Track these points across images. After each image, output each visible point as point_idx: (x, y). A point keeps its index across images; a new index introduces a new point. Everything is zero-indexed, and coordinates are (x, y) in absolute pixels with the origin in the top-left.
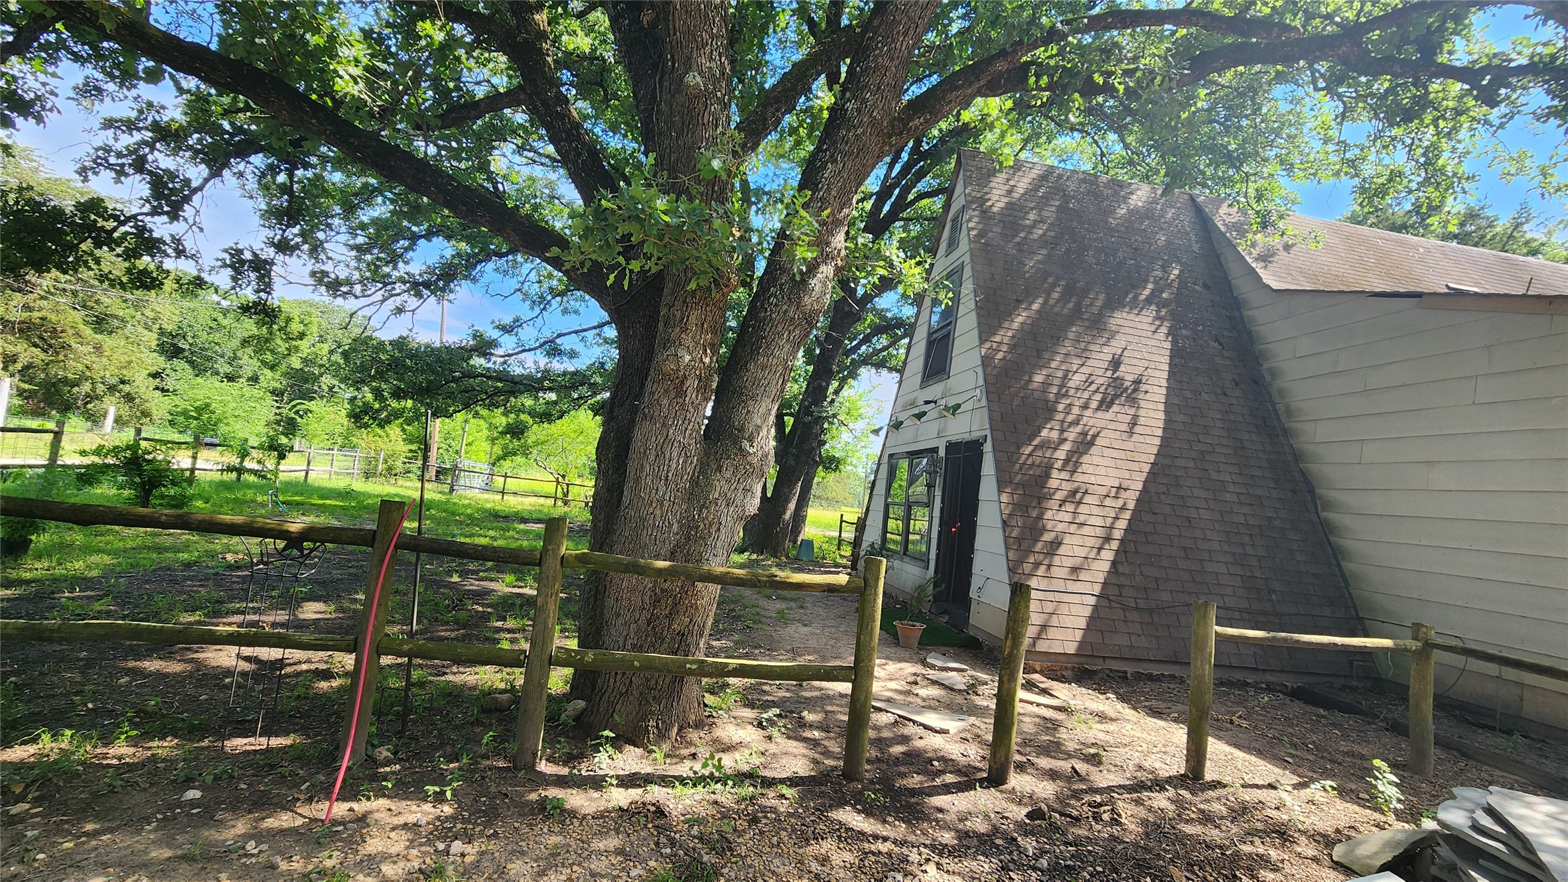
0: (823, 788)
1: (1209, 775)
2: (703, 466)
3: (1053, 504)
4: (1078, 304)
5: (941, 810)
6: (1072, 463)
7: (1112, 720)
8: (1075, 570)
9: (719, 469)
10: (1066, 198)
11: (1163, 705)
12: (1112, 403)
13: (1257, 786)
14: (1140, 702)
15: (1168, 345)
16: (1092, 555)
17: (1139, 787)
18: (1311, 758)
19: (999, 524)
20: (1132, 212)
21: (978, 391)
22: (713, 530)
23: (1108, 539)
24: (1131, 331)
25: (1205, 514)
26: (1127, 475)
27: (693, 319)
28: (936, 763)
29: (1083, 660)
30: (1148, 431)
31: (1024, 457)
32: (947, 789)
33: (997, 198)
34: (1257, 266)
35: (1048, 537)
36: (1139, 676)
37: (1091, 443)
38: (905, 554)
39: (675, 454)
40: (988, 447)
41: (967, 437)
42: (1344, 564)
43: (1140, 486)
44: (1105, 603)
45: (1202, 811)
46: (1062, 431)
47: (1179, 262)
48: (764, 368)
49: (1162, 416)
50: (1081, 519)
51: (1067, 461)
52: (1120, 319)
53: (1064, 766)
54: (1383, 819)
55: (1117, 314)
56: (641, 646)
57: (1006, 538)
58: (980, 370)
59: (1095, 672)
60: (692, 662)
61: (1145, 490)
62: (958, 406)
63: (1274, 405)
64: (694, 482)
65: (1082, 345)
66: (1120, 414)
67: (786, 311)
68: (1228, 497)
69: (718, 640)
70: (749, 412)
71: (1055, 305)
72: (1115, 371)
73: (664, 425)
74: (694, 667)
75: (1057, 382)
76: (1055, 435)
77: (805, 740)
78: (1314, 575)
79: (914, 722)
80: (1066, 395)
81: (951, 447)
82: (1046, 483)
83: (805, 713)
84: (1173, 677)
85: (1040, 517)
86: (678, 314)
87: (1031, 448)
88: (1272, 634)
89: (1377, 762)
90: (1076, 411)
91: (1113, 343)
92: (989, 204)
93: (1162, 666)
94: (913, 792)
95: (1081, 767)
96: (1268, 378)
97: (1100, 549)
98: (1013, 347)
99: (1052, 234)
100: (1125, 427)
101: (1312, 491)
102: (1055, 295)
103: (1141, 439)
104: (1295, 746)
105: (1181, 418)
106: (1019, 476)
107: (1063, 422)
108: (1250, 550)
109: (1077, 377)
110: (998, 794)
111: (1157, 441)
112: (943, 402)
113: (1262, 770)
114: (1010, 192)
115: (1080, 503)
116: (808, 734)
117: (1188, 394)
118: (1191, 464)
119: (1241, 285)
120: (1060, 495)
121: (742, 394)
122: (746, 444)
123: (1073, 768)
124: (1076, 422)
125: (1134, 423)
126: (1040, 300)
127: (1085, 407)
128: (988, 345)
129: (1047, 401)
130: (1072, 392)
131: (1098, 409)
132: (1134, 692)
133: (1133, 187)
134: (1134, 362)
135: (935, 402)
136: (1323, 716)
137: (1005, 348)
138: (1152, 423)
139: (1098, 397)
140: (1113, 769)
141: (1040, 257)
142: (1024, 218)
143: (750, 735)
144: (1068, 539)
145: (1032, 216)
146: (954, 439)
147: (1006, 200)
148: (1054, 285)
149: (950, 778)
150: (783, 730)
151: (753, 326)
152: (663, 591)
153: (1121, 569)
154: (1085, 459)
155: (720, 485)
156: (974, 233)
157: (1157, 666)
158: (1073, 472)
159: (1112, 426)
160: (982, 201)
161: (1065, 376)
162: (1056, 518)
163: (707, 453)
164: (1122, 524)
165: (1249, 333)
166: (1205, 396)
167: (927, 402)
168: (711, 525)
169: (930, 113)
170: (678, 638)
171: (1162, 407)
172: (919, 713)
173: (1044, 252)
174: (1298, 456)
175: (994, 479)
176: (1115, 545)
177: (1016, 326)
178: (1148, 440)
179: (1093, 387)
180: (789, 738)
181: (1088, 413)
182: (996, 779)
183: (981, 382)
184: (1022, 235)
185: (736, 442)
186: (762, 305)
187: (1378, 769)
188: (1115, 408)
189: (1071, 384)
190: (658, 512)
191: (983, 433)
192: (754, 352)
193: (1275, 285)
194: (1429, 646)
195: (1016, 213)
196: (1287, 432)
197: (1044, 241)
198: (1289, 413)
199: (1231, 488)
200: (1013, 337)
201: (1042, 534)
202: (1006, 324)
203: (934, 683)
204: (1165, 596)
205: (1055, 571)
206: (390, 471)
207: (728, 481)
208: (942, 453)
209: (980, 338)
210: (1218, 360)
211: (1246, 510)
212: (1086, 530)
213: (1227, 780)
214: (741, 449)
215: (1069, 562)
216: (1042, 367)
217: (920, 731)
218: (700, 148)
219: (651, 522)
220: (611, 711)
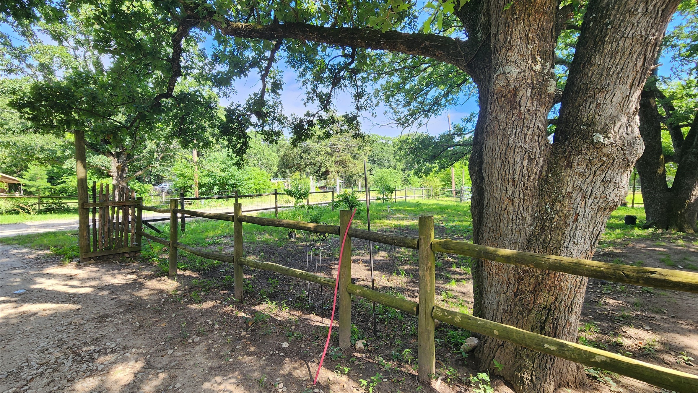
2: (551, 165)
9: (570, 165)
22: (570, 221)
27: (516, 34)
48: (613, 54)
64: (543, 180)
69: (615, 299)
70: (598, 105)
73: (504, 136)
74: (553, 348)
121: (587, 89)
122: (600, 138)
152: (525, 271)
155: (572, 180)
168: (566, 217)
185: (586, 137)
190: (510, 208)
206: (436, 195)
214: (593, 143)
219: (506, 216)
220: (492, 355)
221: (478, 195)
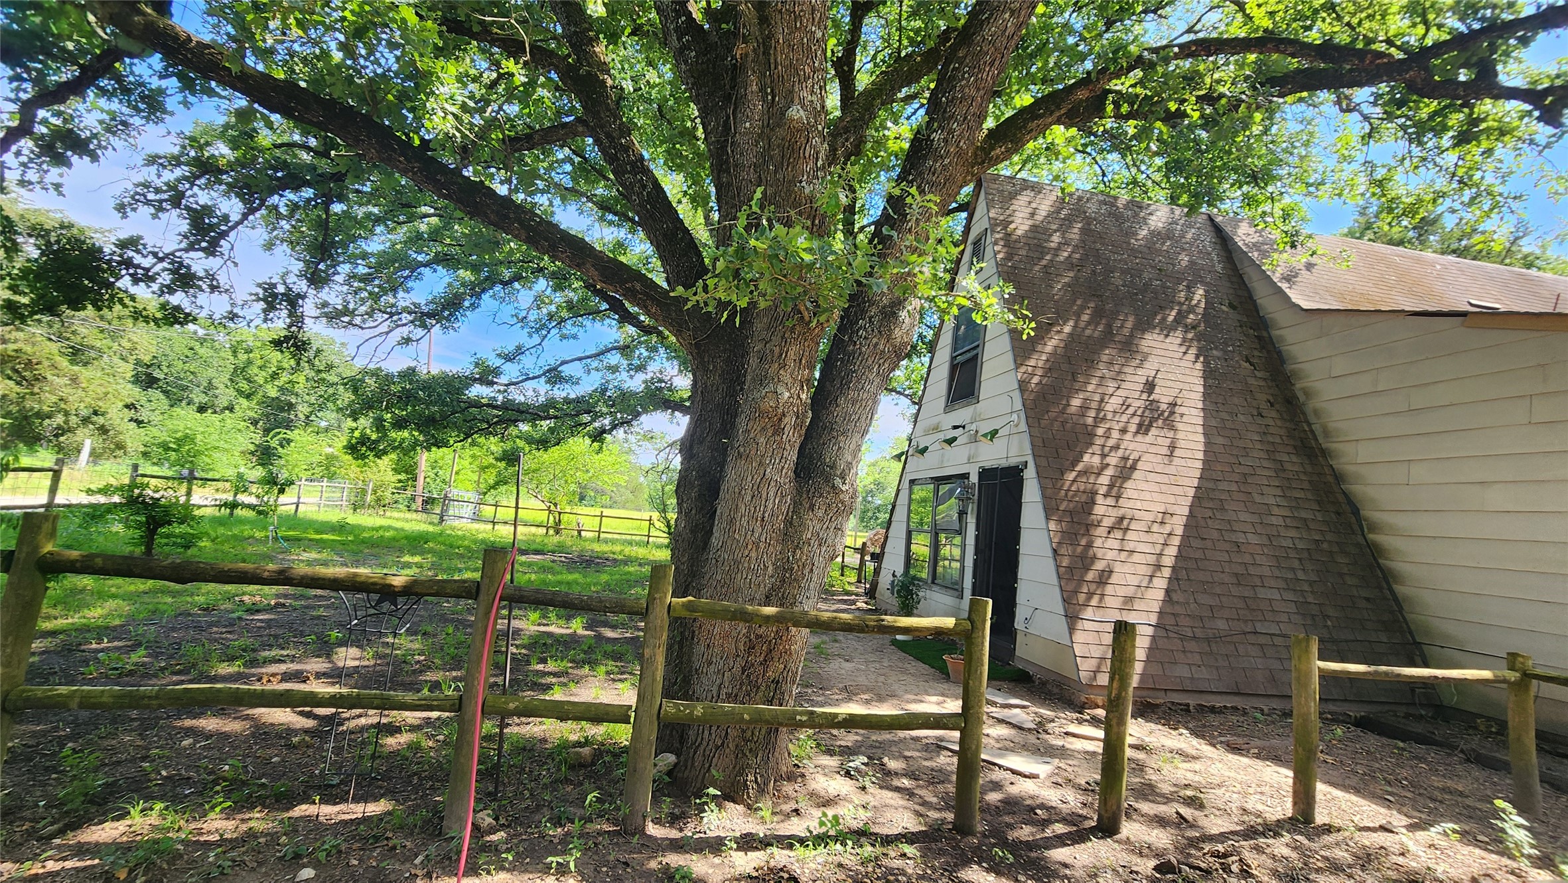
0: (939, 845)
1: (1320, 818)
2: (796, 504)
3: (1102, 531)
4: (1109, 326)
5: (1066, 866)
6: (1115, 490)
7: (1194, 758)
8: (1129, 600)
9: (812, 508)
10: (1088, 221)
11: (1240, 741)
12: (1150, 425)
13: (1368, 829)
14: (1214, 737)
15: (1199, 366)
16: (1144, 584)
17: (1250, 833)
18: (1409, 795)
19: (1050, 553)
20: (1152, 233)
21: (1015, 416)
22: (806, 571)
23: (1158, 567)
24: (1162, 353)
25: (1253, 539)
26: (1172, 499)
27: (791, 353)
28: (1039, 812)
29: (1145, 693)
30: (1189, 454)
31: (1068, 483)
32: (1060, 841)
33: (1020, 221)
34: (1284, 286)
35: (1100, 565)
36: (1201, 708)
37: (1133, 468)
38: (933, 582)
39: (772, 494)
40: (1030, 474)
41: (1004, 463)
42: (1396, 588)
43: (1186, 511)
44: (1162, 633)
45: (1327, 859)
46: (1104, 456)
47: (1202, 282)
48: (854, 402)
49: (1201, 438)
50: (1130, 546)
51: (1111, 486)
52: (1151, 341)
53: (1168, 810)
54: (1515, 865)
55: (1148, 336)
56: (736, 696)
57: (1058, 567)
58: (1017, 395)
59: (1157, 706)
60: (801, 714)
61: (1191, 515)
62: (996, 431)
63: (1309, 425)
64: (789, 522)
65: (1117, 368)
66: (1157, 437)
67: (877, 344)
68: (1274, 520)
70: (840, 448)
71: (1084, 329)
72: (1150, 392)
73: (761, 464)
74: (804, 718)
75: (1094, 405)
76: (1096, 460)
77: (897, 789)
78: (1368, 599)
79: (1000, 767)
80: (1104, 419)
81: (984, 473)
82: (1092, 509)
83: (886, 760)
84: (1235, 708)
85: (1089, 545)
86: (777, 350)
87: (1074, 474)
88: (1372, 668)
89: (1499, 803)
90: (1115, 434)
91: (1147, 365)
92: (1012, 226)
93: (1224, 697)
94: (1030, 846)
95: (1186, 812)
96: (1302, 398)
97: (1152, 577)
98: (1048, 371)
99: (1077, 256)
100: (1165, 451)
101: (1356, 512)
102: (1085, 318)
103: (1182, 462)
104: (1389, 783)
105: (1220, 440)
106: (1065, 503)
107: (1103, 446)
108: (1301, 575)
109: (1113, 400)
110: (1116, 845)
111: (1199, 465)
112: (973, 427)
113: (1370, 812)
114: (1033, 214)
115: (1127, 529)
116: (896, 782)
117: (1225, 416)
118: (1234, 487)
119: (1267, 303)
120: (1107, 522)
121: (832, 429)
122: (838, 481)
123: (1177, 813)
124: (1116, 447)
125: (1172, 447)
126: (1071, 323)
127: (1124, 431)
128: (1023, 369)
129: (1086, 426)
130: (1109, 416)
131: (1137, 432)
132: (1204, 726)
133: (1152, 208)
134: (1169, 384)
135: (964, 427)
136: (1404, 749)
137: (1039, 372)
138: (1192, 445)
139: (1136, 420)
140: (1217, 813)
141: (1067, 280)
142: (1048, 241)
143: (838, 785)
144: (1118, 567)
145: (1056, 238)
146: (988, 465)
147: (1030, 222)
148: (1083, 308)
149: (1060, 828)
150: (874, 779)
151: (842, 360)
152: (758, 637)
153: (1175, 597)
154: (1129, 484)
155: (812, 524)
156: (1000, 256)
157: (1219, 698)
158: (1118, 497)
159: (1153, 449)
160: (1006, 223)
161: (1102, 400)
162: (1106, 548)
163: (799, 493)
164: (1172, 551)
165: (1279, 353)
166: (1241, 417)
167: (955, 427)
168: (804, 566)
169: (1011, 141)
170: (773, 686)
171: (1200, 429)
172: (1001, 756)
173: (1071, 274)
174: (1339, 478)
175: (1040, 507)
176: (1167, 572)
177: (1049, 349)
178: (1190, 463)
179: (1131, 411)
180: (881, 788)
181: (1128, 436)
182: (1107, 828)
183: (1018, 405)
184: (1048, 257)
185: (828, 479)
186: (850, 338)
187: (1504, 811)
188: (1153, 431)
189: (1109, 407)
190: (753, 554)
191: (1023, 459)
192: (844, 386)
193: (1306, 305)
194: (1527, 676)
195: (1040, 236)
196: (1325, 453)
197: (1070, 264)
198: (1326, 433)
199: (1276, 511)
200: (1047, 360)
201: (1092, 563)
202: (1039, 348)
203: (1001, 721)
204: (1221, 625)
205: (1109, 602)
207: (821, 520)
208: (974, 478)
209: (1015, 361)
210: (1251, 381)
211: (1293, 533)
212: (1136, 558)
213: (1337, 822)
214: (833, 487)
215: (1122, 591)
216: (1077, 391)
217: (1008, 775)
218: (801, 182)
219: (746, 565)
220: (707, 765)
221: (692, 531)
